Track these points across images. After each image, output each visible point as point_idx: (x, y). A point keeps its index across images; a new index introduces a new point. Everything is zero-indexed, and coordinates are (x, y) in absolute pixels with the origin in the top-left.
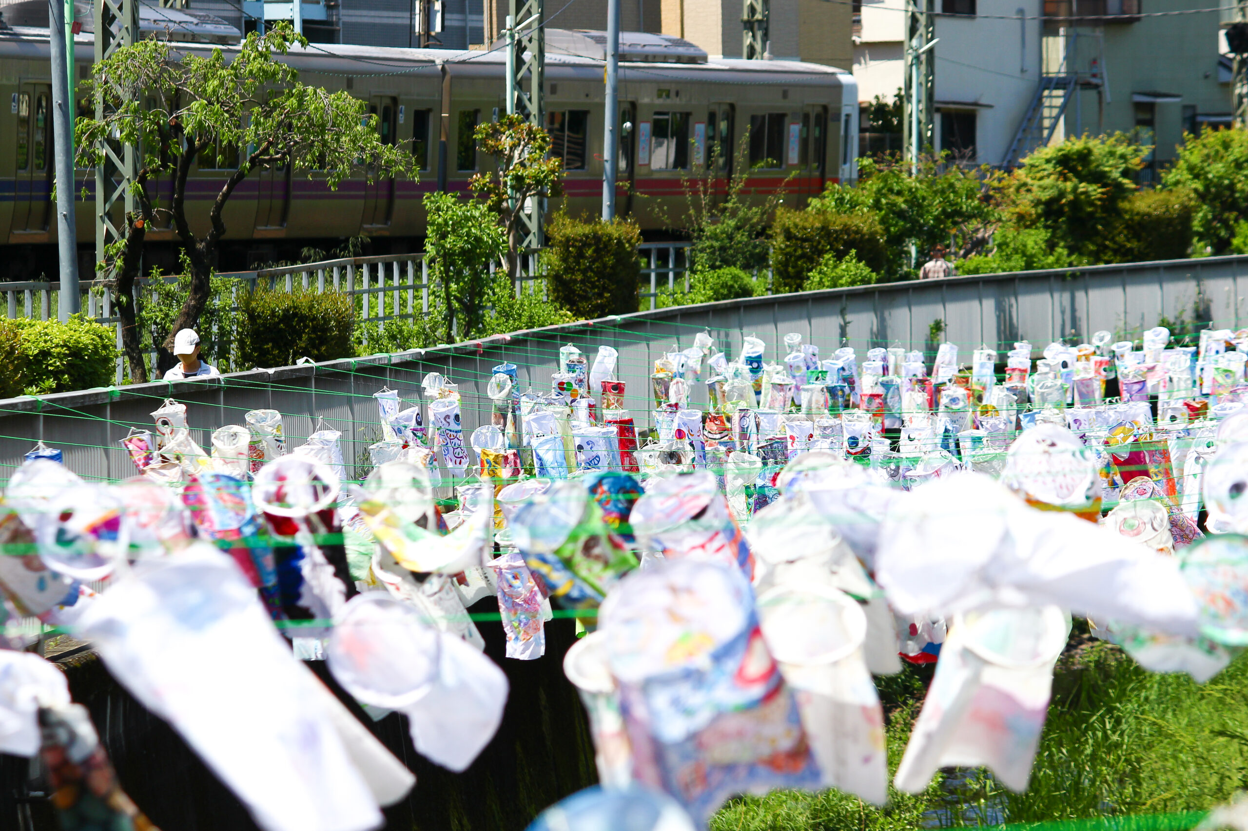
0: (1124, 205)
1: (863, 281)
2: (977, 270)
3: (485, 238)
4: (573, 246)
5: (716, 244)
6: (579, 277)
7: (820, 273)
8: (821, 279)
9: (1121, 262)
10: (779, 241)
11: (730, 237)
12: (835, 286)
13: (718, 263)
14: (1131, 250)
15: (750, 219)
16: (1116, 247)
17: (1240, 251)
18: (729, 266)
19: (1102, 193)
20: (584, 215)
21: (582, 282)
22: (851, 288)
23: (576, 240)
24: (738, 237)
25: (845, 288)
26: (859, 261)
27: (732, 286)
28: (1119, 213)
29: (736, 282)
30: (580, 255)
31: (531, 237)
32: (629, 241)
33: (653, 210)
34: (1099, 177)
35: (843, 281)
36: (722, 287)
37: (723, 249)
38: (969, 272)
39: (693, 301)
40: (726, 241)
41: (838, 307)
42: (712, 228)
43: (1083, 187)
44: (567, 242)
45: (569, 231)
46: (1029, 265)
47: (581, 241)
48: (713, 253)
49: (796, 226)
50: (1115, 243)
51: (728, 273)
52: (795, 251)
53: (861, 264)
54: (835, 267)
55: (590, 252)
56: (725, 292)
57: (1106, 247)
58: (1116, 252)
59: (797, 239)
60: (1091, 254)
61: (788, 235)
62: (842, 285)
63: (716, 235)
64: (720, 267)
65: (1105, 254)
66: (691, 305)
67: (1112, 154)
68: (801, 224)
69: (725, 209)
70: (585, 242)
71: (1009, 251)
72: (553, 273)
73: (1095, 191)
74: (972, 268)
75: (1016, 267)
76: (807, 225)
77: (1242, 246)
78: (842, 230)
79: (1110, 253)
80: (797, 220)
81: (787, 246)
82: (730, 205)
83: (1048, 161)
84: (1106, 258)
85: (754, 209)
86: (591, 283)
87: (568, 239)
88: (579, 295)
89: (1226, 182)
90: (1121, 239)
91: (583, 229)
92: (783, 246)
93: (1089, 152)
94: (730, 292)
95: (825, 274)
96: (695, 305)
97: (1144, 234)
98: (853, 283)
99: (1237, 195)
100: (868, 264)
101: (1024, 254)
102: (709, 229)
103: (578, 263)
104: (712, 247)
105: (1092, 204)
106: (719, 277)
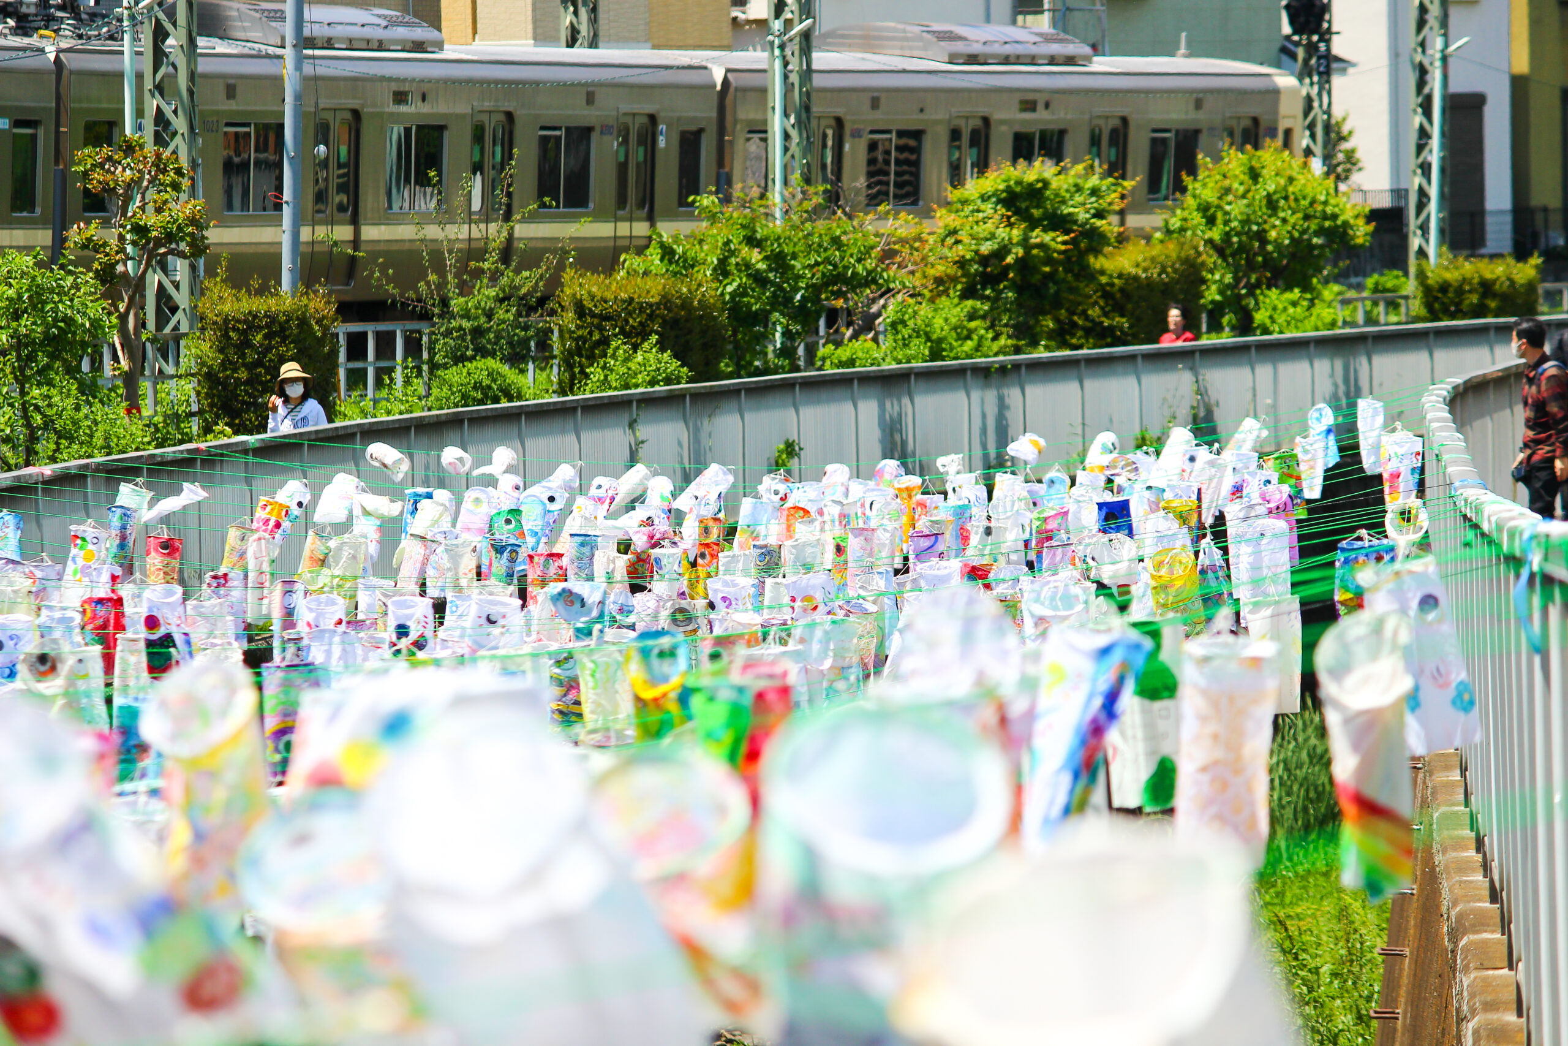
0: (1097, 263)
1: (668, 381)
2: (851, 362)
3: (79, 319)
4: (234, 329)
5: (467, 324)
6: (243, 375)
7: (604, 368)
8: (606, 376)
9: (1095, 347)
10: (569, 318)
11: (490, 315)
12: (627, 386)
13: (469, 353)
14: (1111, 329)
15: (518, 288)
16: (1089, 324)
17: (1266, 331)
18: (483, 357)
19: (1064, 243)
20: (255, 283)
21: (248, 382)
22: (650, 389)
23: (239, 321)
24: (501, 314)
25: (641, 390)
26: (662, 350)
27: (489, 387)
28: (1089, 275)
29: (494, 380)
30: (246, 343)
31: (179, 315)
32: (319, 322)
33: (372, 273)
34: (1059, 222)
35: (640, 379)
36: (475, 388)
37: (478, 332)
38: (841, 364)
39: (389, 413)
40: (483, 319)
41: (625, 418)
42: (462, 300)
43: (1038, 236)
44: (225, 326)
45: (228, 307)
46: (936, 354)
47: (245, 321)
48: (462, 338)
49: (593, 297)
50: (1087, 318)
51: (481, 368)
52: (591, 333)
53: (666, 356)
54: (627, 360)
55: (259, 337)
56: (479, 396)
57: (1074, 325)
58: (1088, 332)
59: (593, 315)
60: (1051, 335)
61: (581, 311)
62: (637, 386)
63: (468, 311)
64: (472, 359)
65: (1073, 335)
66: (385, 418)
67: (1078, 189)
68: (599, 295)
69: (482, 271)
70: (252, 322)
71: (906, 332)
72: (205, 369)
73: (1055, 240)
74: (844, 359)
75: (917, 357)
76: (609, 295)
77: (1268, 322)
78: (658, 304)
79: (1080, 333)
80: (594, 289)
81: (578, 327)
82: (486, 265)
83: (984, 198)
84: (1074, 341)
85: (526, 274)
86: (261, 383)
87: (226, 321)
88: (244, 402)
89: (1255, 228)
90: (1094, 312)
91: (249, 304)
92: (573, 327)
93: (1046, 184)
94: (486, 395)
95: (612, 370)
96: (391, 418)
97: (1129, 306)
98: (653, 383)
99: (1270, 248)
100: (676, 356)
101: (928, 339)
102: (457, 303)
103: (243, 356)
104: (461, 328)
105: (1049, 261)
106: (469, 374)
